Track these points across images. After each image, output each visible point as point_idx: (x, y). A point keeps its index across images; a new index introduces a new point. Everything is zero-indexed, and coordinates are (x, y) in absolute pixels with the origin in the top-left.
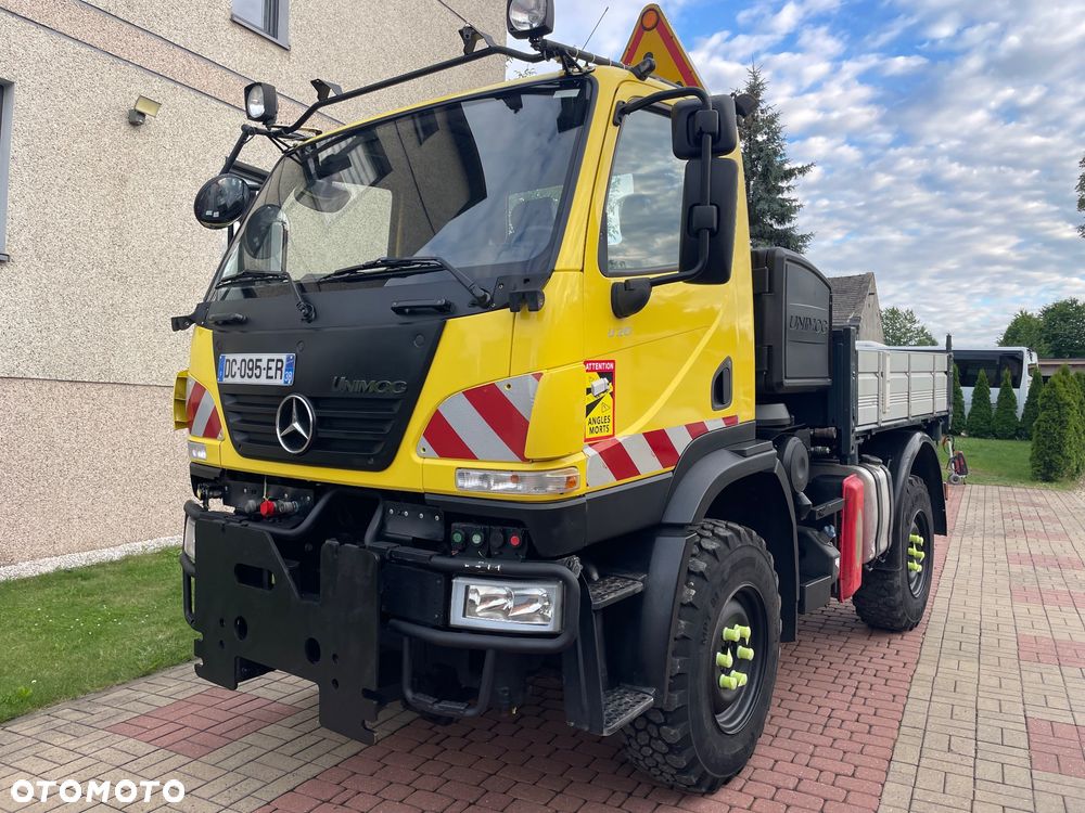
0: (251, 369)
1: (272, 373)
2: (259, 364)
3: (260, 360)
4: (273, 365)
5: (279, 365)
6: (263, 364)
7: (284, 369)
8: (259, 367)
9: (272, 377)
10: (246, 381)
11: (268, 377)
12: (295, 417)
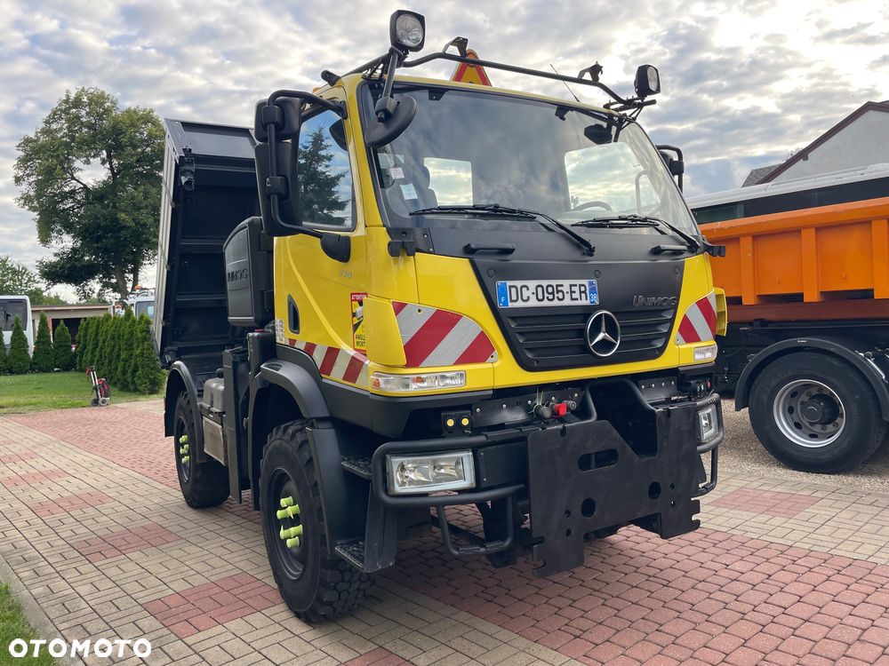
0: (553, 293)
1: (574, 296)
2: (559, 288)
3: (562, 286)
4: (576, 289)
5: (583, 289)
6: (566, 289)
7: (588, 292)
8: (562, 291)
9: (577, 299)
10: (546, 303)
11: (572, 299)
12: (604, 329)
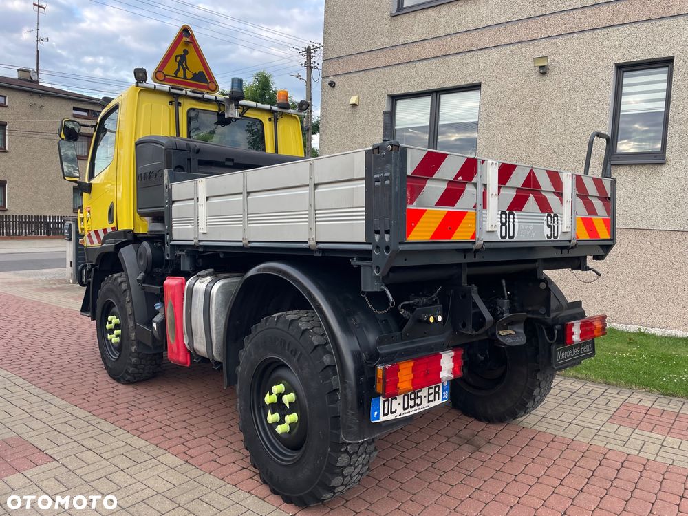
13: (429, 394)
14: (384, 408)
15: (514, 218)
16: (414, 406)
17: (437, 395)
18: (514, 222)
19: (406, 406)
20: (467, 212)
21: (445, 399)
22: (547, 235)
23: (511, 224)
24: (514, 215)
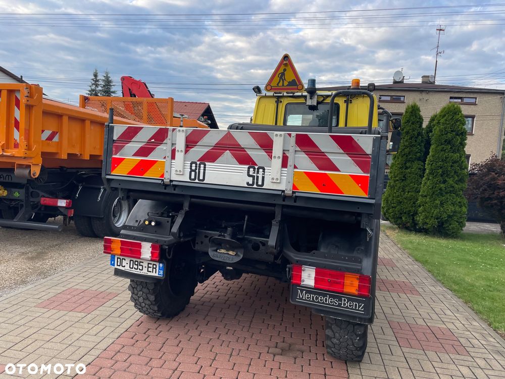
13: (148, 267)
14: (117, 262)
15: (205, 167)
16: (137, 269)
17: (154, 270)
18: (205, 170)
19: (131, 267)
20: (157, 161)
21: (161, 275)
22: (248, 184)
23: (202, 171)
24: (205, 165)
